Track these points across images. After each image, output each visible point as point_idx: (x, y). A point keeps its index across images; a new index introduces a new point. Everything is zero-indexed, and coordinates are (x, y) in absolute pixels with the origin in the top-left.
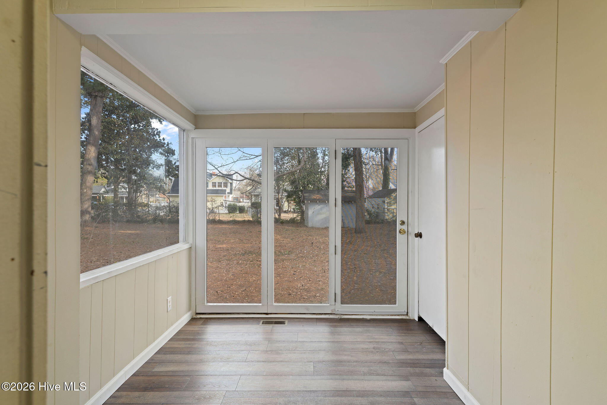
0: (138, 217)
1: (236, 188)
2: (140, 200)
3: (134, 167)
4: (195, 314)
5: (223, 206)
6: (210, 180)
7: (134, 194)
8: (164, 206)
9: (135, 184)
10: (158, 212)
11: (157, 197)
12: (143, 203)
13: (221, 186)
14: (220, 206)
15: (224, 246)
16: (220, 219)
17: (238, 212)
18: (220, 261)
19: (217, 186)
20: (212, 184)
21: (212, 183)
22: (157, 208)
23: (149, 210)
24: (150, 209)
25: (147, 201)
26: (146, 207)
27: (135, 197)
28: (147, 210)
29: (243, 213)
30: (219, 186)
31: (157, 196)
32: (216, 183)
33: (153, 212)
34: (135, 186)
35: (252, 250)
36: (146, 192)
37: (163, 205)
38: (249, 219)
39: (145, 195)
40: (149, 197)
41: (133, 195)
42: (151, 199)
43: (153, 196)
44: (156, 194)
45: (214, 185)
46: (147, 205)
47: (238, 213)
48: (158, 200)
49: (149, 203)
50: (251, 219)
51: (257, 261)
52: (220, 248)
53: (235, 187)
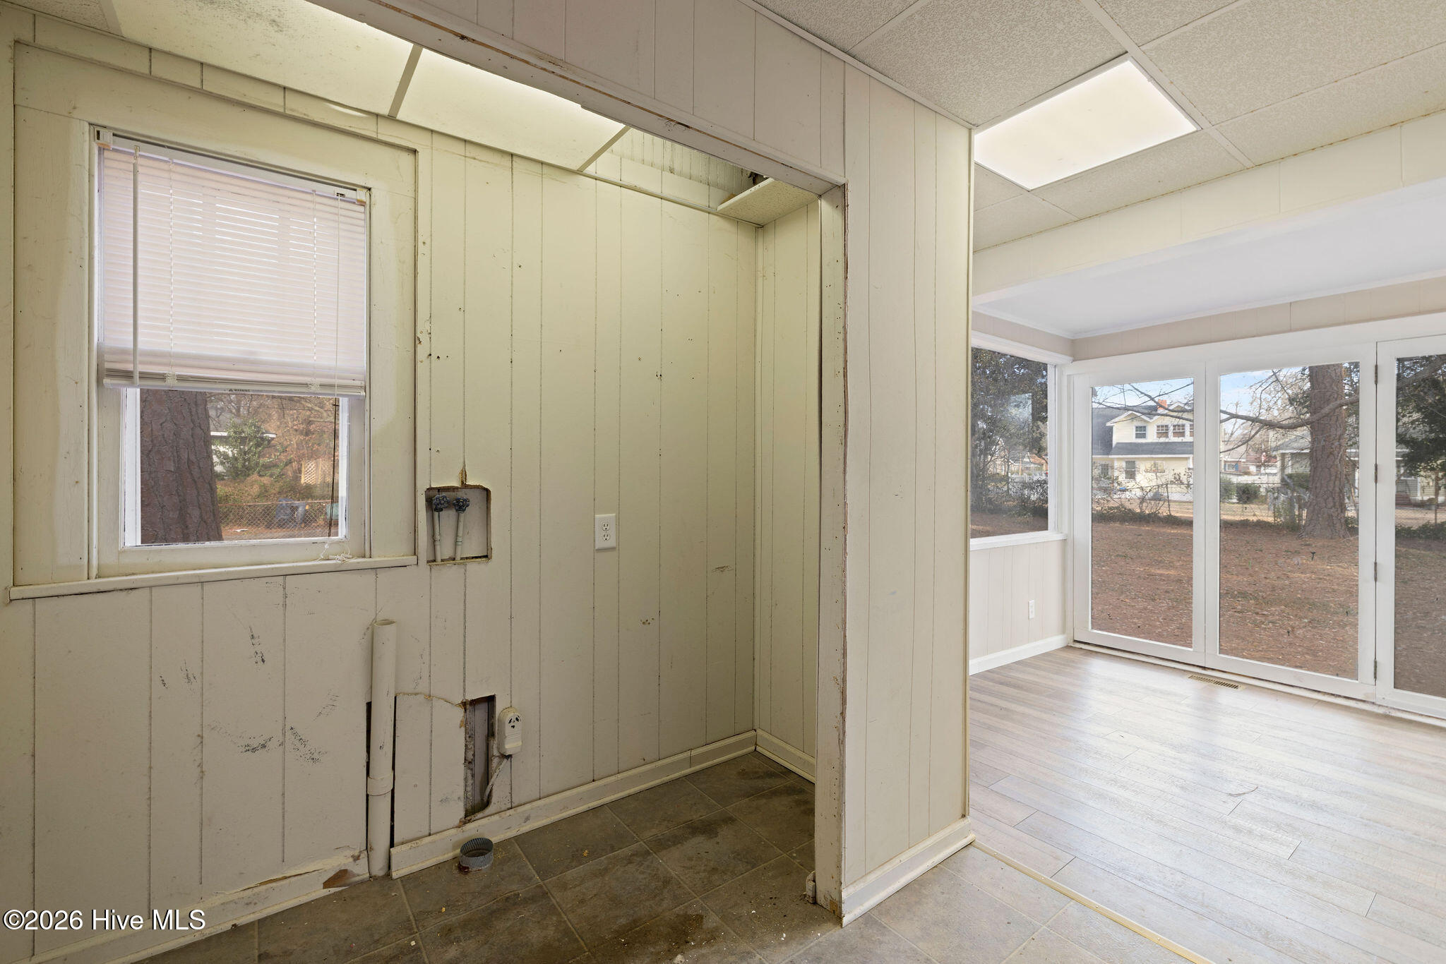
0: (990, 501)
1: (1233, 436)
2: (991, 470)
3: (982, 404)
4: (1072, 641)
5: (1182, 483)
6: (1151, 421)
7: (982, 456)
8: (1038, 481)
9: (983, 439)
10: (1026, 492)
11: (1027, 463)
12: (998, 474)
13: (1182, 434)
14: (1172, 483)
15: (1172, 572)
16: (1172, 514)
17: (1235, 501)
18: (1154, 600)
19: (1171, 434)
20: (1158, 430)
21: (1158, 427)
22: (1025, 485)
23: (1008, 487)
24: (1010, 487)
25: (1005, 471)
26: (1004, 483)
27: (984, 464)
28: (1005, 488)
29: (1252, 503)
30: (1176, 434)
31: (1026, 460)
32: (1167, 426)
33: (1017, 493)
34: (983, 444)
35: (1250, 590)
36: (1003, 454)
37: (1035, 478)
38: (1261, 518)
39: (1002, 458)
40: (1008, 462)
41: (980, 459)
42: (1015, 467)
43: (1016, 461)
44: (1024, 457)
45: (1163, 431)
46: (1005, 479)
47: (1234, 503)
48: (1027, 468)
49: (1009, 474)
50: (1271, 520)
51: (1257, 613)
52: (1161, 575)
53: (1232, 434)
